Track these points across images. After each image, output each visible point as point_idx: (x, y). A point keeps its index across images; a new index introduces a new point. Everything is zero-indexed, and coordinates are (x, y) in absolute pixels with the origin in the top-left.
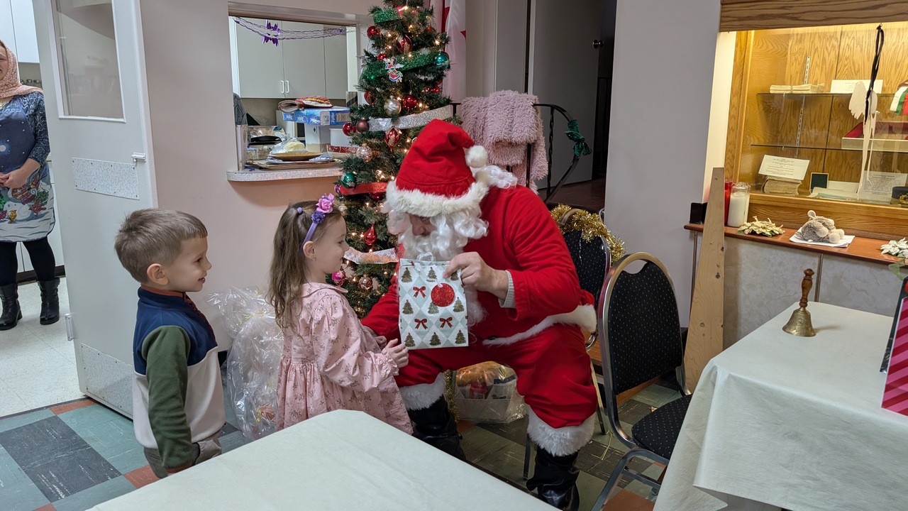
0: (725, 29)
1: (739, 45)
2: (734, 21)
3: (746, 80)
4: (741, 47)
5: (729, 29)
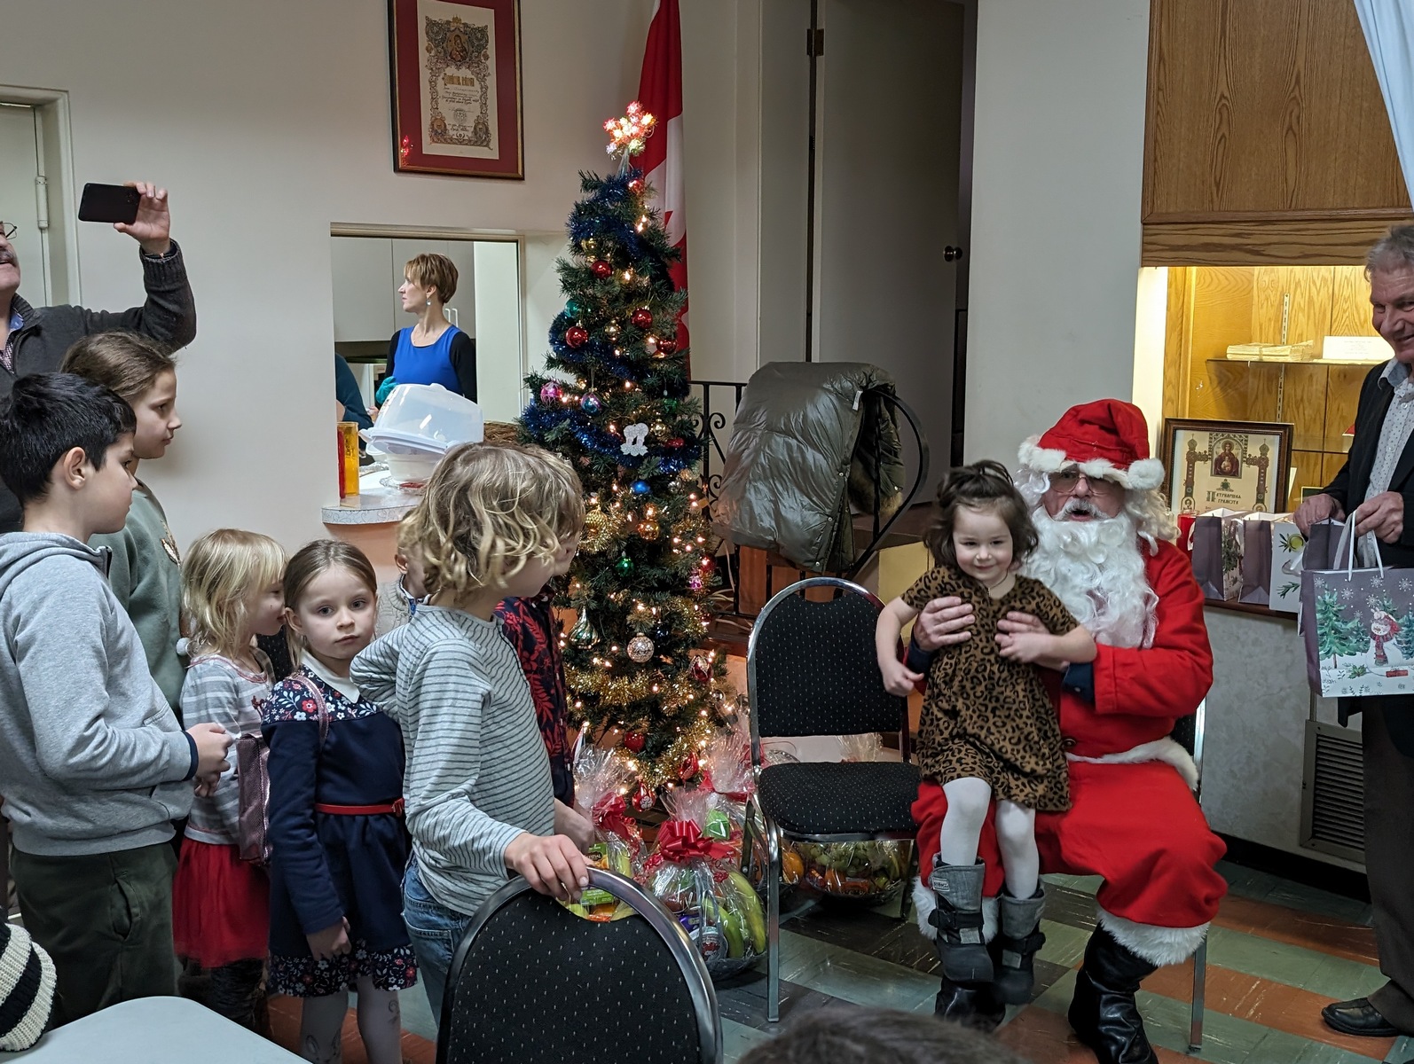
0: (1151, 263)
1: (1173, 286)
2: (1162, 250)
3: (1187, 341)
4: (1176, 289)
5: (1157, 263)
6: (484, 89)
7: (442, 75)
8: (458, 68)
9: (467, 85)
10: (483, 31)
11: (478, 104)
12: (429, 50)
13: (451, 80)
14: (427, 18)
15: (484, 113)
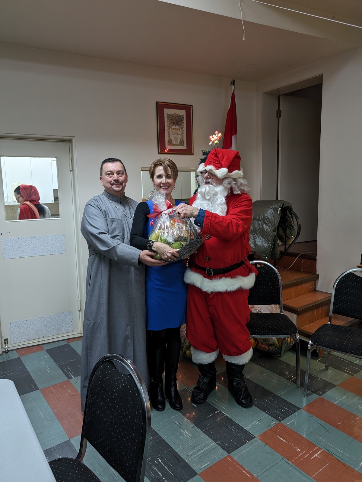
6: (183, 131)
7: (171, 128)
8: (175, 126)
9: (178, 130)
10: (182, 116)
11: (181, 135)
12: (167, 122)
13: (174, 129)
14: (167, 114)
15: (182, 138)
